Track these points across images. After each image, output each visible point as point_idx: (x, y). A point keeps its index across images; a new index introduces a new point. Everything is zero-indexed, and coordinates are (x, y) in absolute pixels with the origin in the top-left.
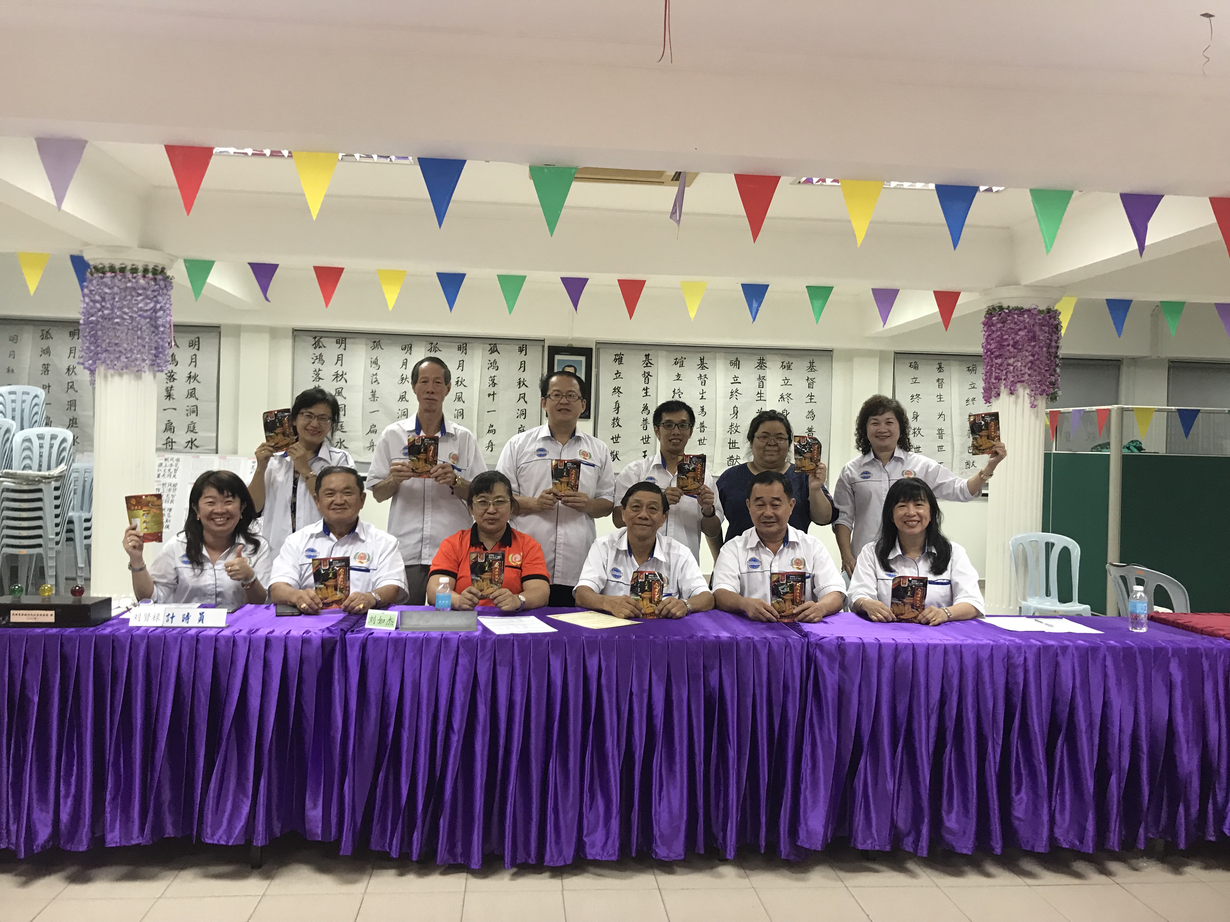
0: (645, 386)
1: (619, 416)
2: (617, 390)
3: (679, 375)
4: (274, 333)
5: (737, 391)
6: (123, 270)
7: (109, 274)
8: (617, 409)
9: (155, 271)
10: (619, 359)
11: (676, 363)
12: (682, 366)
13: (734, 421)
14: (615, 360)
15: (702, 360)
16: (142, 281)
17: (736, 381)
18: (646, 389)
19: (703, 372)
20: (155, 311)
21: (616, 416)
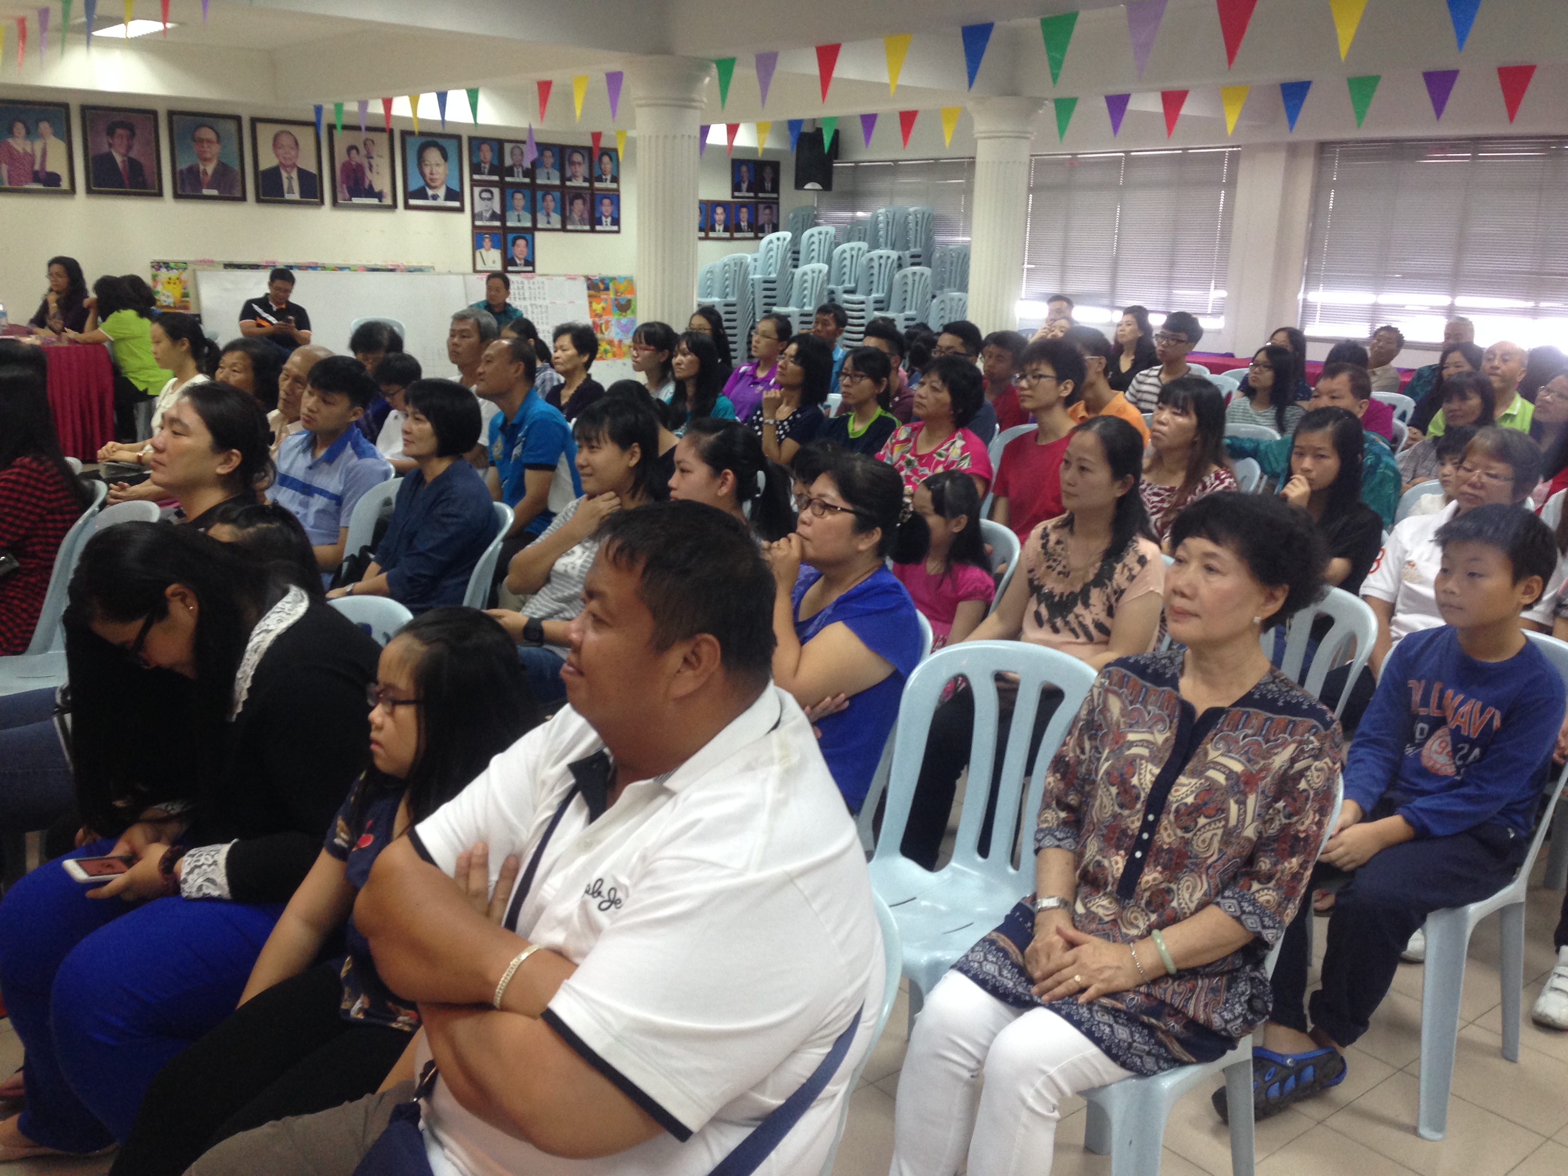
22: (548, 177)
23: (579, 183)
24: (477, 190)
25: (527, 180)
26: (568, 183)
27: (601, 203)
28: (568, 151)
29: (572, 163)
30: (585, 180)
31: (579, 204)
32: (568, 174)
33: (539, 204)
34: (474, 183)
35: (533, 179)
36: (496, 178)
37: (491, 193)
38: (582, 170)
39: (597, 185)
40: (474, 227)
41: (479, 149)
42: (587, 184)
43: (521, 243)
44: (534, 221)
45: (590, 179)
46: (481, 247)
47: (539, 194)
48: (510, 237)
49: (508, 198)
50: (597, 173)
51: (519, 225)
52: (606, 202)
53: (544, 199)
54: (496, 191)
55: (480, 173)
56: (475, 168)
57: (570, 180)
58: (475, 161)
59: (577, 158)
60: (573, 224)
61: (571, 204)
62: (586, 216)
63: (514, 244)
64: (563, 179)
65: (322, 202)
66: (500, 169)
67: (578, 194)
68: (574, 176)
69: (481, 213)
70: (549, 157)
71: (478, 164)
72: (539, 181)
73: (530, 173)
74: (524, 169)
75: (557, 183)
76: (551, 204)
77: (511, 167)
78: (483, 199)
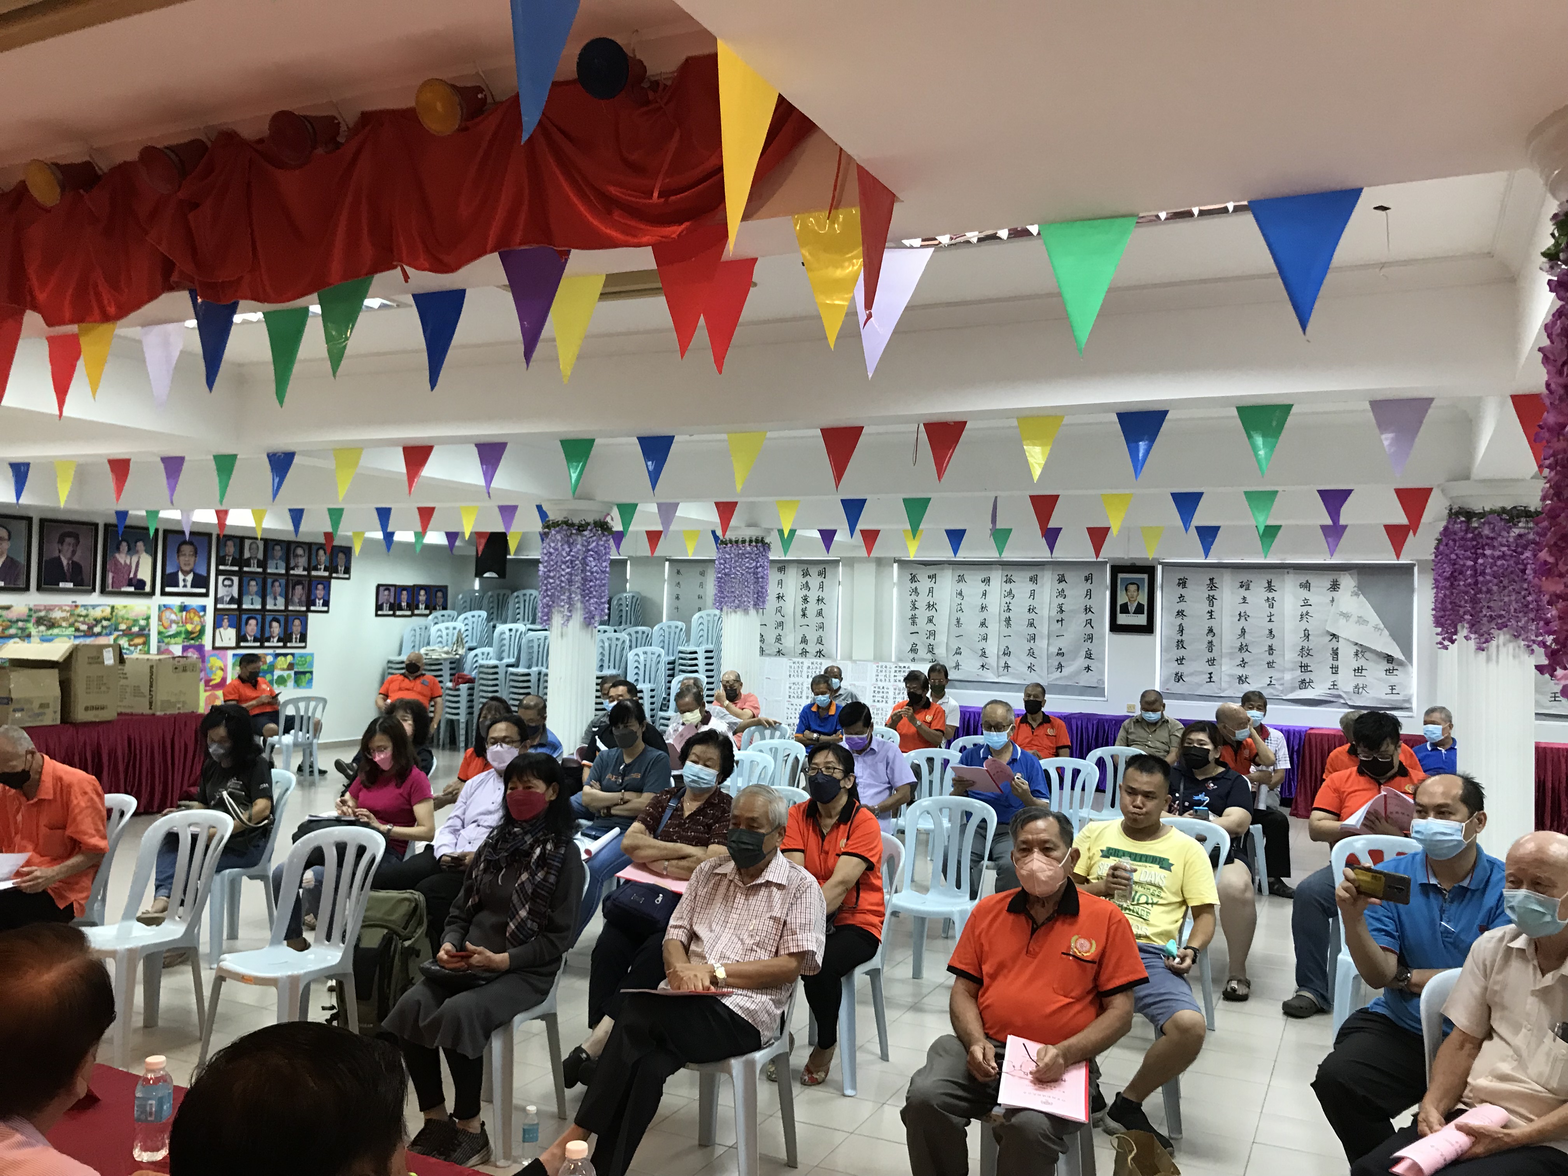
0: (1210, 609)
1: (1183, 638)
2: (1180, 613)
3: (1244, 598)
4: (880, 563)
5: (1307, 613)
6: (737, 542)
8: (1181, 630)
9: (757, 541)
10: (1183, 583)
11: (1241, 587)
12: (1248, 589)
13: (1305, 644)
14: (1179, 584)
15: (1269, 583)
16: (749, 549)
17: (1306, 603)
18: (1211, 613)
19: (1270, 595)
21: (1180, 638)
22: (276, 568)
23: (300, 571)
24: (221, 578)
25: (260, 570)
26: (292, 572)
27: (316, 588)
28: (293, 547)
29: (296, 556)
30: (304, 569)
31: (299, 589)
32: (292, 565)
33: (269, 590)
34: (219, 573)
35: (265, 569)
36: (236, 568)
37: (232, 581)
38: (303, 561)
39: (314, 573)
40: (216, 609)
41: (225, 545)
42: (305, 573)
43: (252, 622)
44: (264, 604)
45: (308, 569)
46: (220, 626)
47: (269, 581)
48: (244, 617)
49: (245, 583)
50: (313, 564)
51: (251, 607)
52: (320, 587)
53: (273, 585)
54: (236, 579)
55: (224, 564)
56: (221, 561)
57: (293, 569)
58: (222, 554)
59: (300, 551)
60: (293, 604)
61: (294, 588)
62: (304, 598)
63: (247, 623)
64: (288, 569)
65: (94, 590)
66: (240, 561)
67: (299, 581)
68: (296, 566)
69: (222, 598)
70: (278, 551)
71: (224, 557)
72: (269, 571)
73: (263, 564)
74: (259, 561)
75: (283, 572)
76: (278, 590)
77: (249, 559)
78: (225, 586)
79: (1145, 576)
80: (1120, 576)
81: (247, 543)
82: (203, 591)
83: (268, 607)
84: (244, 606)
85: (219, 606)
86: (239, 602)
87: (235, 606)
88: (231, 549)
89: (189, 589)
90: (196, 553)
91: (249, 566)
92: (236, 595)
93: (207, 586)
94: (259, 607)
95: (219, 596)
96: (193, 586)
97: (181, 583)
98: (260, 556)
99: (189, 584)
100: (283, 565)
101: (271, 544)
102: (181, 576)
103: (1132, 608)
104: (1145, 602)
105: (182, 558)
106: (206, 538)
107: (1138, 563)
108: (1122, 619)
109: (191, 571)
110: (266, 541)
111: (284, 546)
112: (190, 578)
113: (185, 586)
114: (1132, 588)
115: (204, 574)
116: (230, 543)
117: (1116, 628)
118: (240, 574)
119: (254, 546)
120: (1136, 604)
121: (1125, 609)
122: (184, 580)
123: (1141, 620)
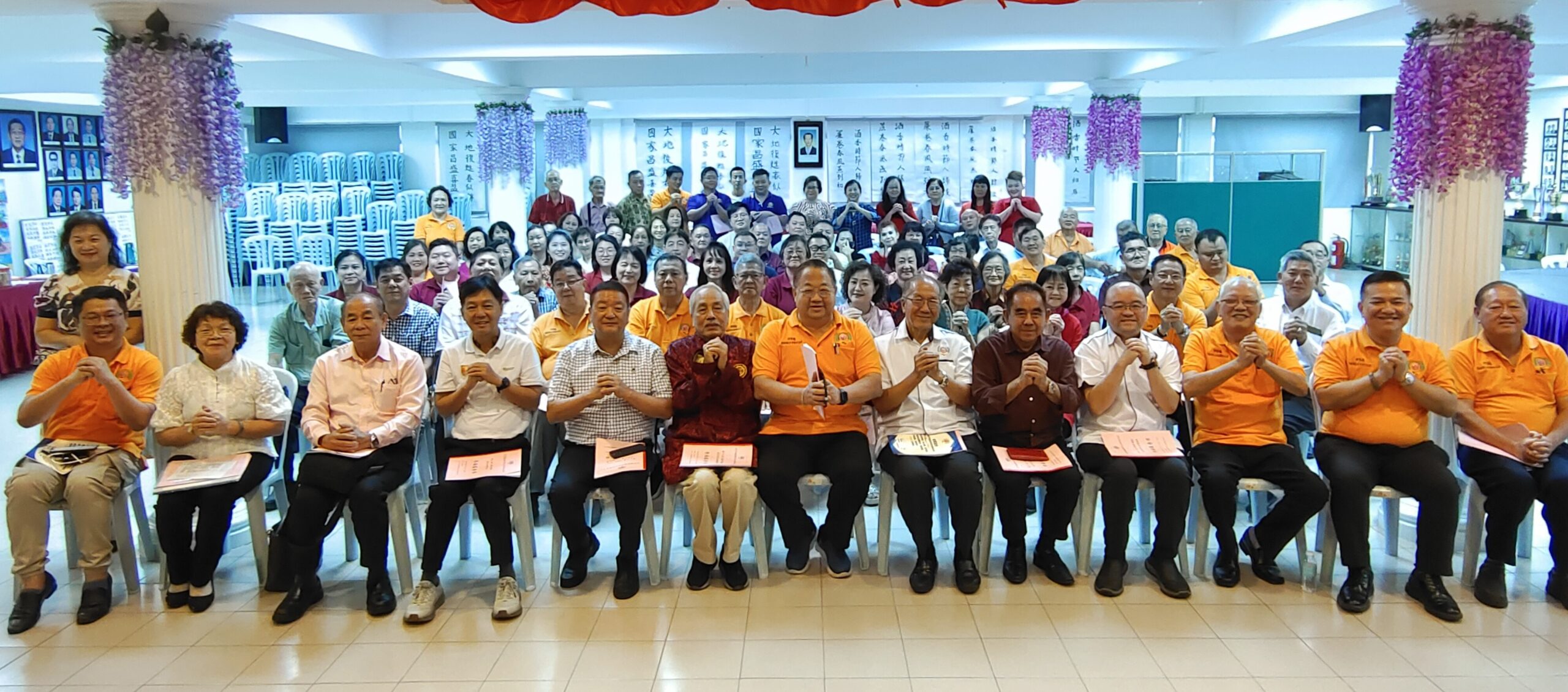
4: (623, 122)
6: (565, 112)
7: (559, 115)
9: (580, 112)
16: (574, 117)
20: (581, 131)
24: (47, 153)
33: (86, 162)
35: (81, 142)
37: (56, 154)
41: (45, 121)
51: (74, 178)
53: (89, 157)
55: (47, 140)
64: (99, 141)
69: (51, 171)
70: (89, 126)
71: (46, 134)
72: (85, 144)
73: (78, 138)
74: (75, 135)
75: (95, 144)
76: (94, 161)
77: (67, 134)
78: (52, 160)
79: (817, 129)
80: (800, 128)
81: (64, 118)
82: (34, 165)
83: (89, 178)
84: (69, 178)
85: (50, 179)
86: (64, 173)
87: (61, 178)
88: (51, 125)
89: (23, 165)
90: (24, 129)
91: (68, 141)
92: (61, 169)
93: (37, 163)
94: (80, 178)
95: (49, 169)
96: (26, 162)
97: (16, 159)
98: (76, 131)
99: (22, 159)
100: (94, 138)
101: (83, 119)
102: (14, 153)
103: (808, 151)
104: (817, 147)
105: (13, 136)
106: (29, 117)
107: (812, 120)
108: (802, 159)
109: (22, 147)
110: (79, 117)
111: (93, 120)
112: (22, 153)
113: (19, 162)
114: (808, 137)
115: (33, 150)
116: (50, 120)
117: (798, 165)
118: (62, 147)
119: (70, 122)
120: (810, 148)
121: (803, 152)
122: (18, 156)
123: (815, 159)
